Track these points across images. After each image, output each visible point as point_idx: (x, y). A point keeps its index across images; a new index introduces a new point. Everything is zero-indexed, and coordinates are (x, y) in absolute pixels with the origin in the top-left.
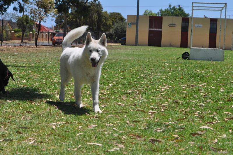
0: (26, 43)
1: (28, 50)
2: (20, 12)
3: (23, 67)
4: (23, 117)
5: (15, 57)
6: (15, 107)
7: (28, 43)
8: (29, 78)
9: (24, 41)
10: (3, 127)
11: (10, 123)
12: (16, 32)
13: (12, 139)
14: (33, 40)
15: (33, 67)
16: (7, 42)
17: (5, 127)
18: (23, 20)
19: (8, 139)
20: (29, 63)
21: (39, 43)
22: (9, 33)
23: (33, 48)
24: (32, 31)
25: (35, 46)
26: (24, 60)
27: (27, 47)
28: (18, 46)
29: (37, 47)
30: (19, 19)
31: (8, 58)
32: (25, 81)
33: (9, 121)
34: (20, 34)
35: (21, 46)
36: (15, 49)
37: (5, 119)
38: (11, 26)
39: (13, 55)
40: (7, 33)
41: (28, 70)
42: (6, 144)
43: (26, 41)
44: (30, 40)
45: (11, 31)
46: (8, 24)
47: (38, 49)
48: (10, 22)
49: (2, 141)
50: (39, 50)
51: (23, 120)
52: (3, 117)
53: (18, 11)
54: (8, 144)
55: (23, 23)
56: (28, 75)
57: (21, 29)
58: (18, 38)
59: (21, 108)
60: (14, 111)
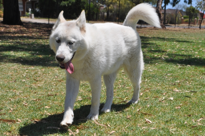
0: (192, 26)
1: (194, 31)
2: (189, 3)
3: (194, 42)
4: (201, 77)
5: (187, 35)
6: (194, 70)
7: (194, 26)
8: (200, 51)
9: (190, 25)
10: (188, 82)
11: (192, 80)
12: (185, 18)
13: (196, 91)
14: (197, 24)
15: (201, 43)
16: (179, 25)
17: (189, 83)
18: (190, 9)
19: (193, 91)
20: (197, 40)
21: (202, 26)
22: (180, 19)
23: (198, 30)
24: (197, 18)
25: (199, 29)
26: (193, 38)
27: (193, 29)
28: (187, 28)
29: (200, 29)
30: (187, 9)
31: (181, 36)
32: (197, 53)
33: (191, 79)
34: (188, 19)
35: (189, 28)
36: (185, 31)
37: (188, 77)
38: (182, 14)
39: (185, 34)
40: (178, 19)
41: (198, 45)
42: (192, 94)
43: (192, 25)
44: (195, 24)
45: (181, 17)
46: (180, 12)
47: (201, 30)
48: (181, 11)
49: (189, 92)
50: (202, 32)
51: (201, 79)
52: (187, 76)
53: (188, 2)
54: (193, 95)
55: (190, 12)
56: (199, 48)
57: (188, 16)
58: (186, 22)
59: (198, 71)
60: (193, 73)
